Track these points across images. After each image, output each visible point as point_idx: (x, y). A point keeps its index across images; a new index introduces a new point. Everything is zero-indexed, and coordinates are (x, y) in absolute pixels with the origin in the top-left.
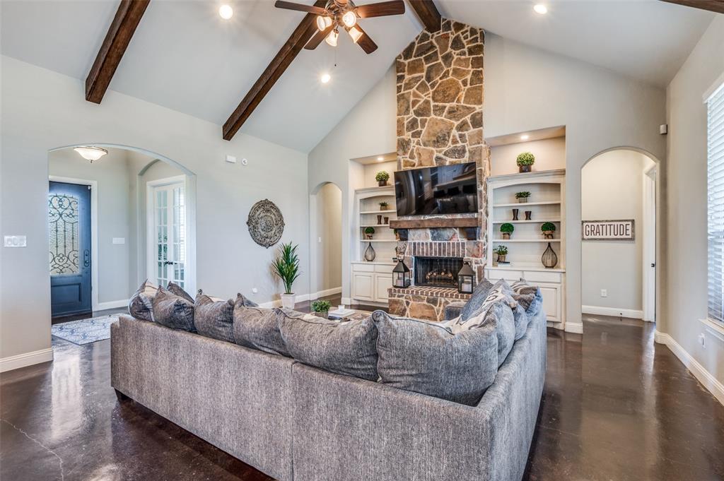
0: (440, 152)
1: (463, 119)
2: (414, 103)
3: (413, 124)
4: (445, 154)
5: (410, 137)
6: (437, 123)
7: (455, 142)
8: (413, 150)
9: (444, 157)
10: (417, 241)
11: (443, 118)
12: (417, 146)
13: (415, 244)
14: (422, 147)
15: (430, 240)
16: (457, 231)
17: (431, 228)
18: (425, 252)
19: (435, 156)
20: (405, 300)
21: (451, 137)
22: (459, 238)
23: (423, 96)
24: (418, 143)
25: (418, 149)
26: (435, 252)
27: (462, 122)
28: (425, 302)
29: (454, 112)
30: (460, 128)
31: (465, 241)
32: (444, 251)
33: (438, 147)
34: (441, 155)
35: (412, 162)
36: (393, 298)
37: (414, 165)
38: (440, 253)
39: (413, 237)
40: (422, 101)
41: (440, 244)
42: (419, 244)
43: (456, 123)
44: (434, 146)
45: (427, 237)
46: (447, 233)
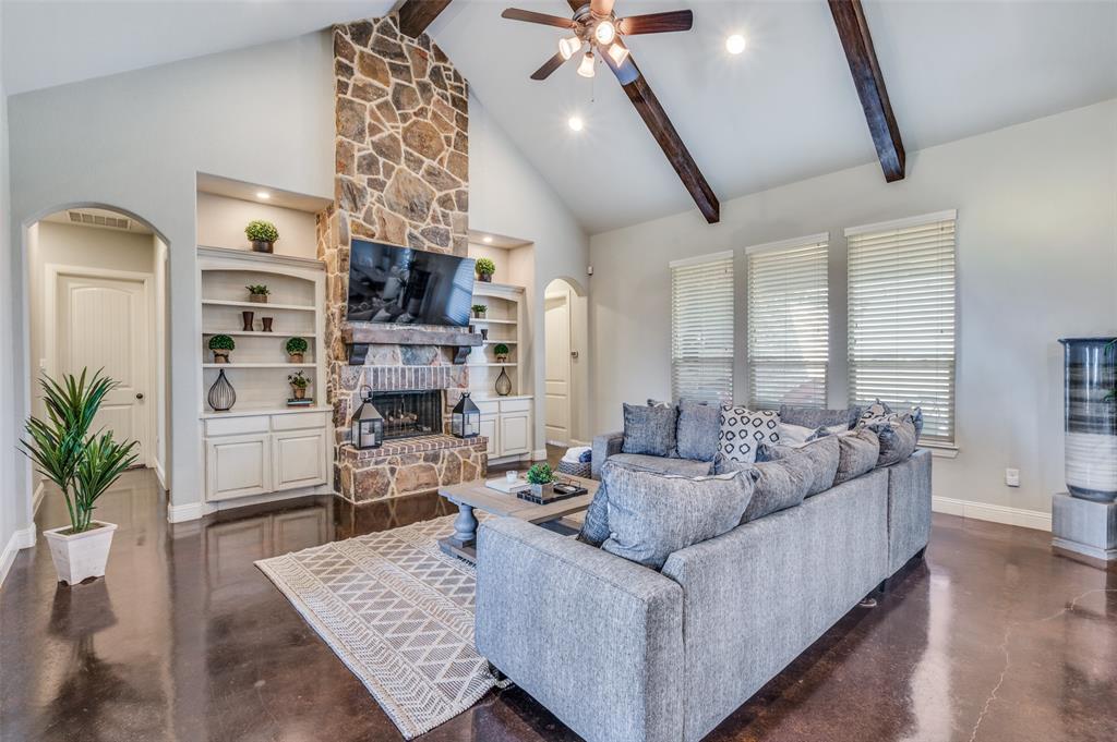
0: (416, 227)
1: (446, 192)
2: (374, 130)
3: (369, 165)
4: (422, 233)
5: (365, 184)
6: (410, 181)
7: (435, 219)
8: (370, 210)
9: (421, 238)
10: (379, 366)
11: (419, 176)
12: (377, 205)
13: (376, 371)
14: (387, 209)
15: (400, 365)
16: (439, 351)
17: (401, 345)
18: (392, 384)
19: (407, 232)
20: (387, 467)
21: (431, 212)
22: (443, 362)
23: (387, 124)
24: (379, 200)
25: (379, 210)
26: (410, 382)
27: (446, 195)
28: (421, 462)
29: (435, 175)
30: (444, 202)
31: (450, 365)
32: (423, 380)
33: (412, 219)
34: (416, 233)
35: (370, 230)
36: (366, 469)
37: (373, 236)
38: (417, 384)
39: (372, 358)
40: (385, 134)
41: (416, 371)
42: (383, 370)
43: (438, 194)
44: (406, 216)
45: (394, 359)
46: (426, 354)
